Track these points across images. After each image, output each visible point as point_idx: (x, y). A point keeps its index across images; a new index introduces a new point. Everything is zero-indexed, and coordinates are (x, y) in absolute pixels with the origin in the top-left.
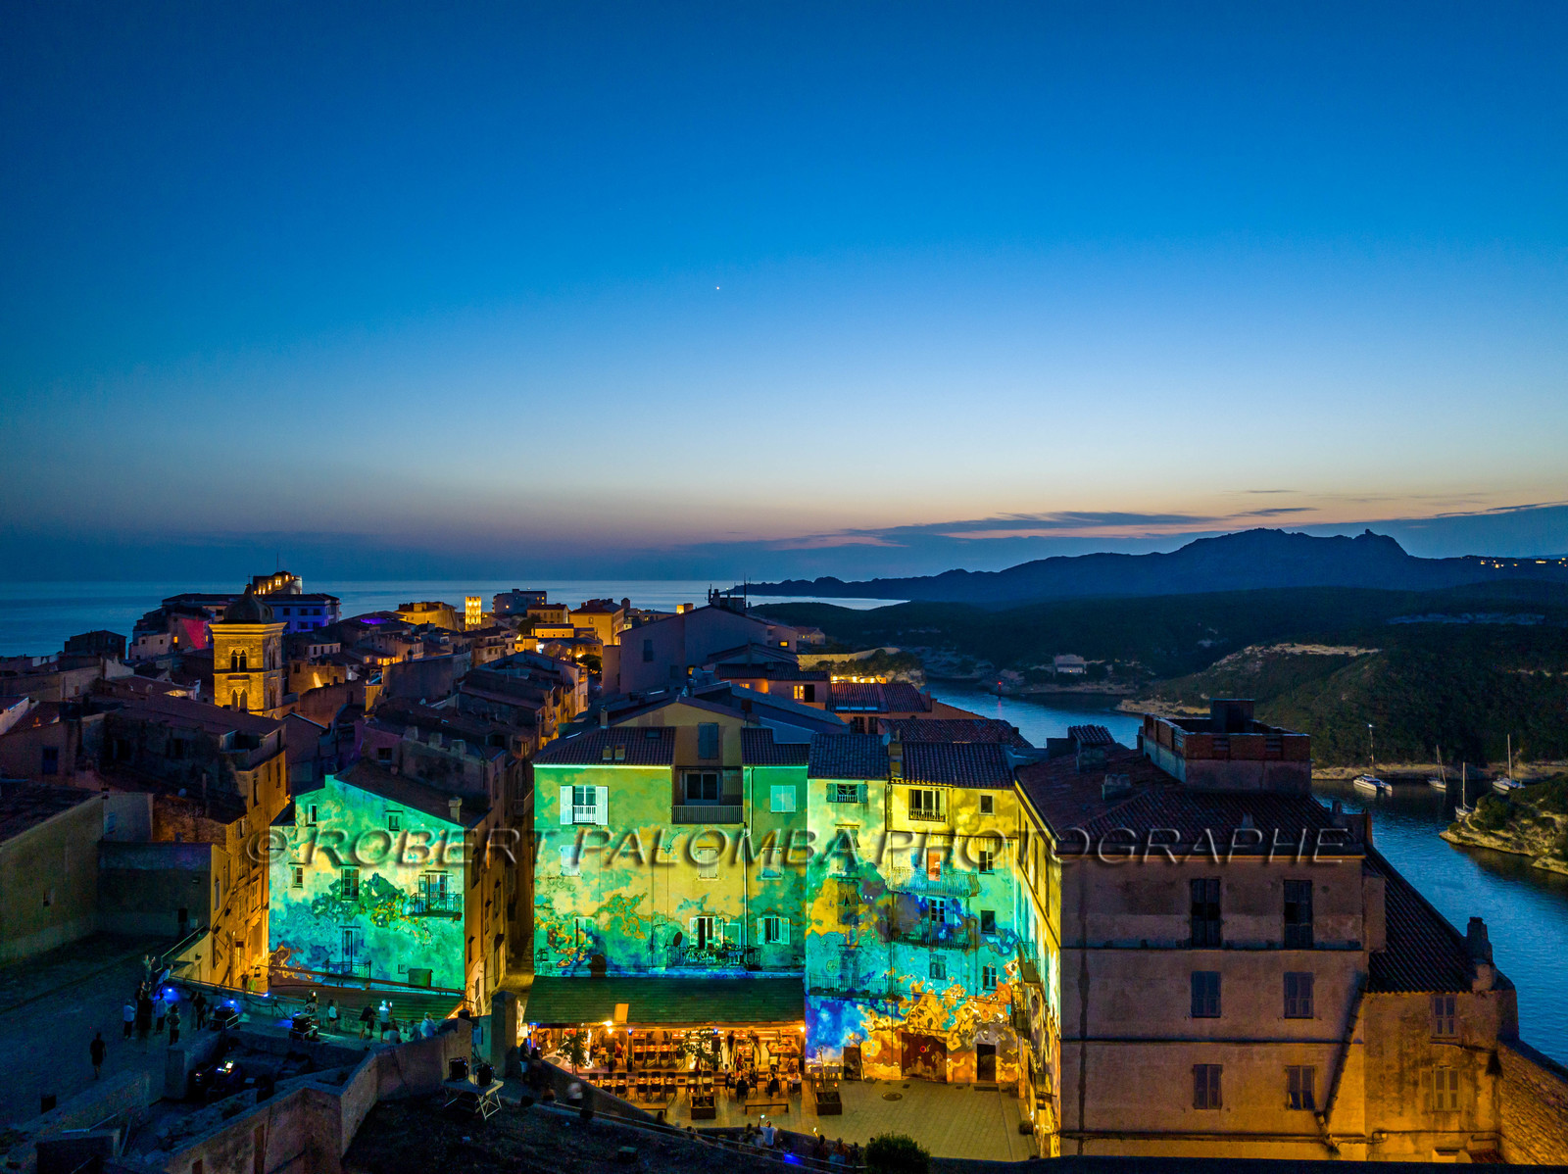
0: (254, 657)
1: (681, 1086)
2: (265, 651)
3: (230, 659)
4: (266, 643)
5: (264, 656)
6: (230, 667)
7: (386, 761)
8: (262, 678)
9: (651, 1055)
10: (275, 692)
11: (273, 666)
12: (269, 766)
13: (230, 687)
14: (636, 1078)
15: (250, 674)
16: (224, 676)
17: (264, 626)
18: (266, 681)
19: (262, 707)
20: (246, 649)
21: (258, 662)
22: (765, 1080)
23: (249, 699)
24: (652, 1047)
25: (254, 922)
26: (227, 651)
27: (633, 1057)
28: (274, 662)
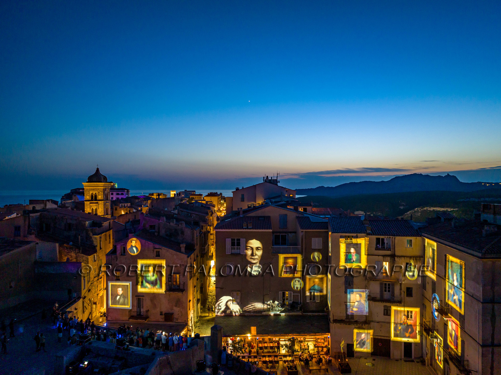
0: (100, 195)
1: (280, 361)
2: (104, 193)
3: (90, 196)
4: (104, 190)
5: (104, 195)
6: (90, 199)
7: (154, 230)
8: (103, 203)
9: (266, 348)
10: (108, 209)
11: (107, 199)
12: (106, 235)
13: (91, 206)
14: (262, 357)
15: (98, 202)
16: (88, 202)
17: (103, 183)
18: (105, 204)
19: (103, 214)
20: (97, 192)
21: (101, 197)
22: (315, 357)
23: (98, 211)
24: (266, 344)
25: (101, 295)
26: (89, 193)
27: (259, 349)
28: (107, 198)
